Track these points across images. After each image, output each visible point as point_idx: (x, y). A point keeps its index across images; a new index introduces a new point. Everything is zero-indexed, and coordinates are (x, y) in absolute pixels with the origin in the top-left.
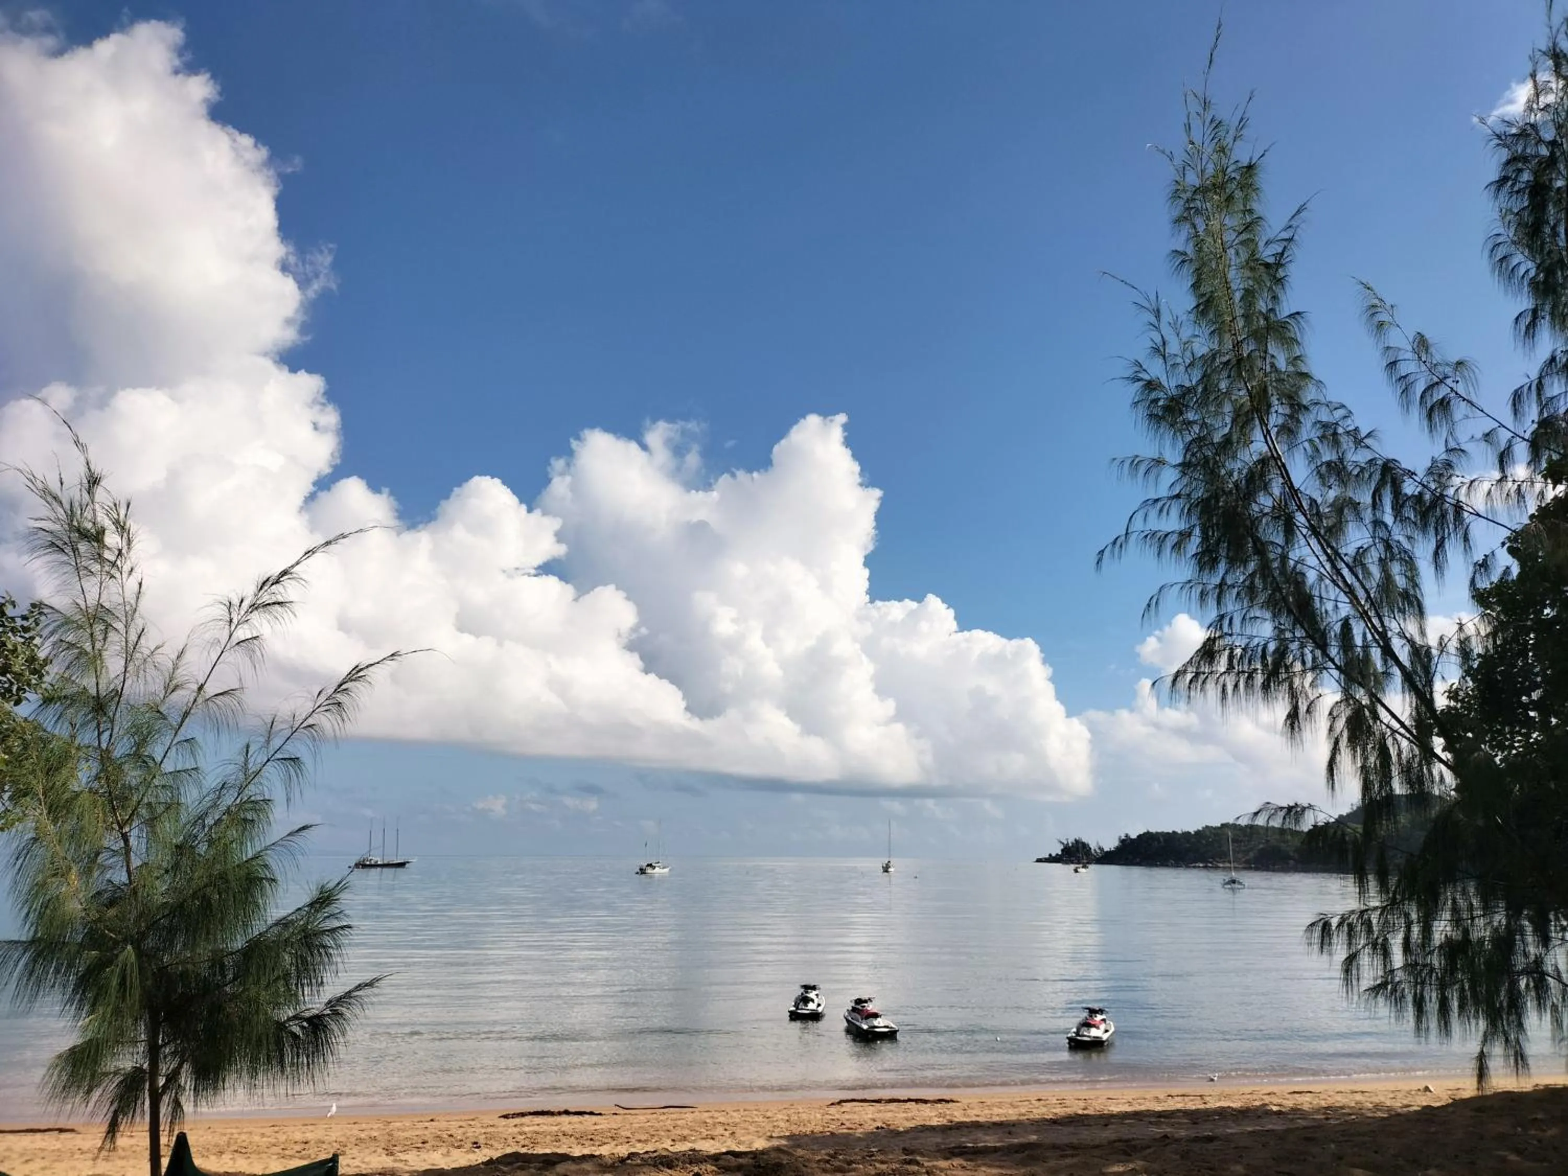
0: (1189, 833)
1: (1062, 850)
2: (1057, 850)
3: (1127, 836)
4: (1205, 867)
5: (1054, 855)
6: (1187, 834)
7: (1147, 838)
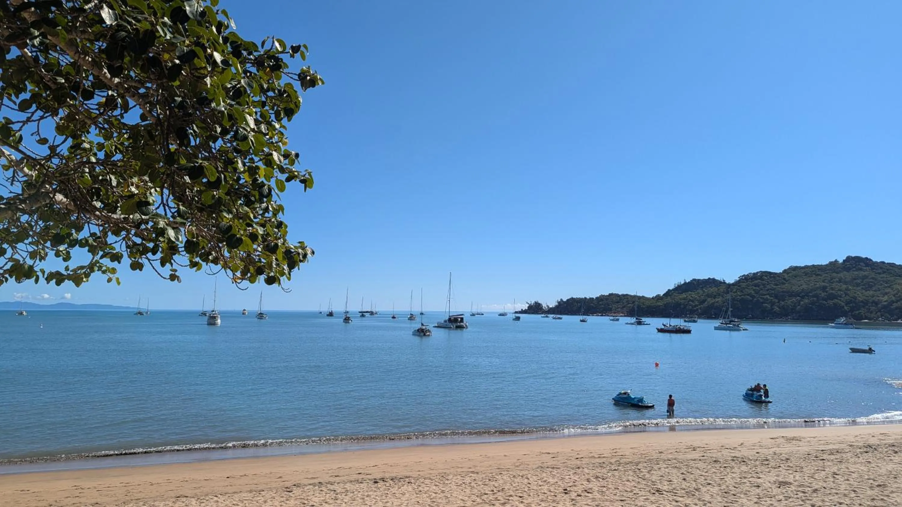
0: (593, 298)
1: (528, 307)
2: (525, 307)
3: (561, 300)
4: (602, 315)
5: (524, 309)
6: (592, 299)
7: (572, 301)
